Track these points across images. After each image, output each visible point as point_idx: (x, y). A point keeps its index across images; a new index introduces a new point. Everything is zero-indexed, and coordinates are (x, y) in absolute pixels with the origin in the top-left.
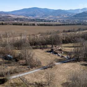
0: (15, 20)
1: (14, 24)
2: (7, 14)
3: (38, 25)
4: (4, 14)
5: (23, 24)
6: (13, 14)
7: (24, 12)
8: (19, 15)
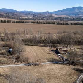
0: (55, 19)
1: (47, 23)
2: (51, 14)
3: (72, 24)
4: (48, 14)
5: (56, 23)
6: (56, 13)
7: (67, 12)
8: (61, 15)
